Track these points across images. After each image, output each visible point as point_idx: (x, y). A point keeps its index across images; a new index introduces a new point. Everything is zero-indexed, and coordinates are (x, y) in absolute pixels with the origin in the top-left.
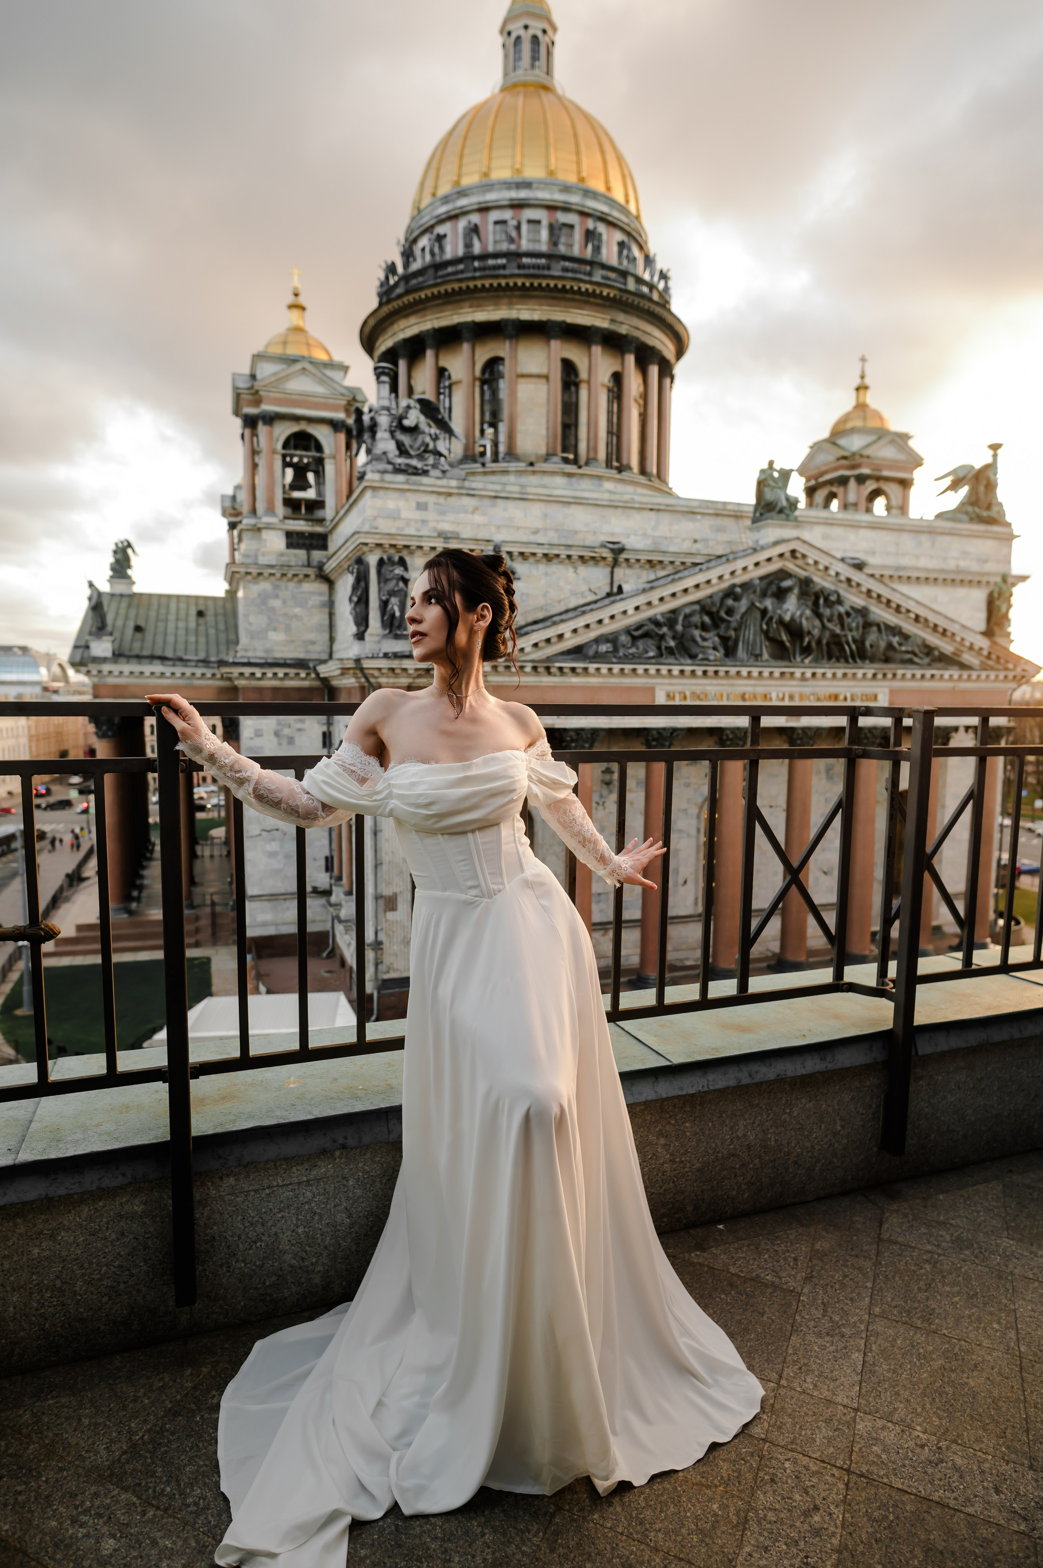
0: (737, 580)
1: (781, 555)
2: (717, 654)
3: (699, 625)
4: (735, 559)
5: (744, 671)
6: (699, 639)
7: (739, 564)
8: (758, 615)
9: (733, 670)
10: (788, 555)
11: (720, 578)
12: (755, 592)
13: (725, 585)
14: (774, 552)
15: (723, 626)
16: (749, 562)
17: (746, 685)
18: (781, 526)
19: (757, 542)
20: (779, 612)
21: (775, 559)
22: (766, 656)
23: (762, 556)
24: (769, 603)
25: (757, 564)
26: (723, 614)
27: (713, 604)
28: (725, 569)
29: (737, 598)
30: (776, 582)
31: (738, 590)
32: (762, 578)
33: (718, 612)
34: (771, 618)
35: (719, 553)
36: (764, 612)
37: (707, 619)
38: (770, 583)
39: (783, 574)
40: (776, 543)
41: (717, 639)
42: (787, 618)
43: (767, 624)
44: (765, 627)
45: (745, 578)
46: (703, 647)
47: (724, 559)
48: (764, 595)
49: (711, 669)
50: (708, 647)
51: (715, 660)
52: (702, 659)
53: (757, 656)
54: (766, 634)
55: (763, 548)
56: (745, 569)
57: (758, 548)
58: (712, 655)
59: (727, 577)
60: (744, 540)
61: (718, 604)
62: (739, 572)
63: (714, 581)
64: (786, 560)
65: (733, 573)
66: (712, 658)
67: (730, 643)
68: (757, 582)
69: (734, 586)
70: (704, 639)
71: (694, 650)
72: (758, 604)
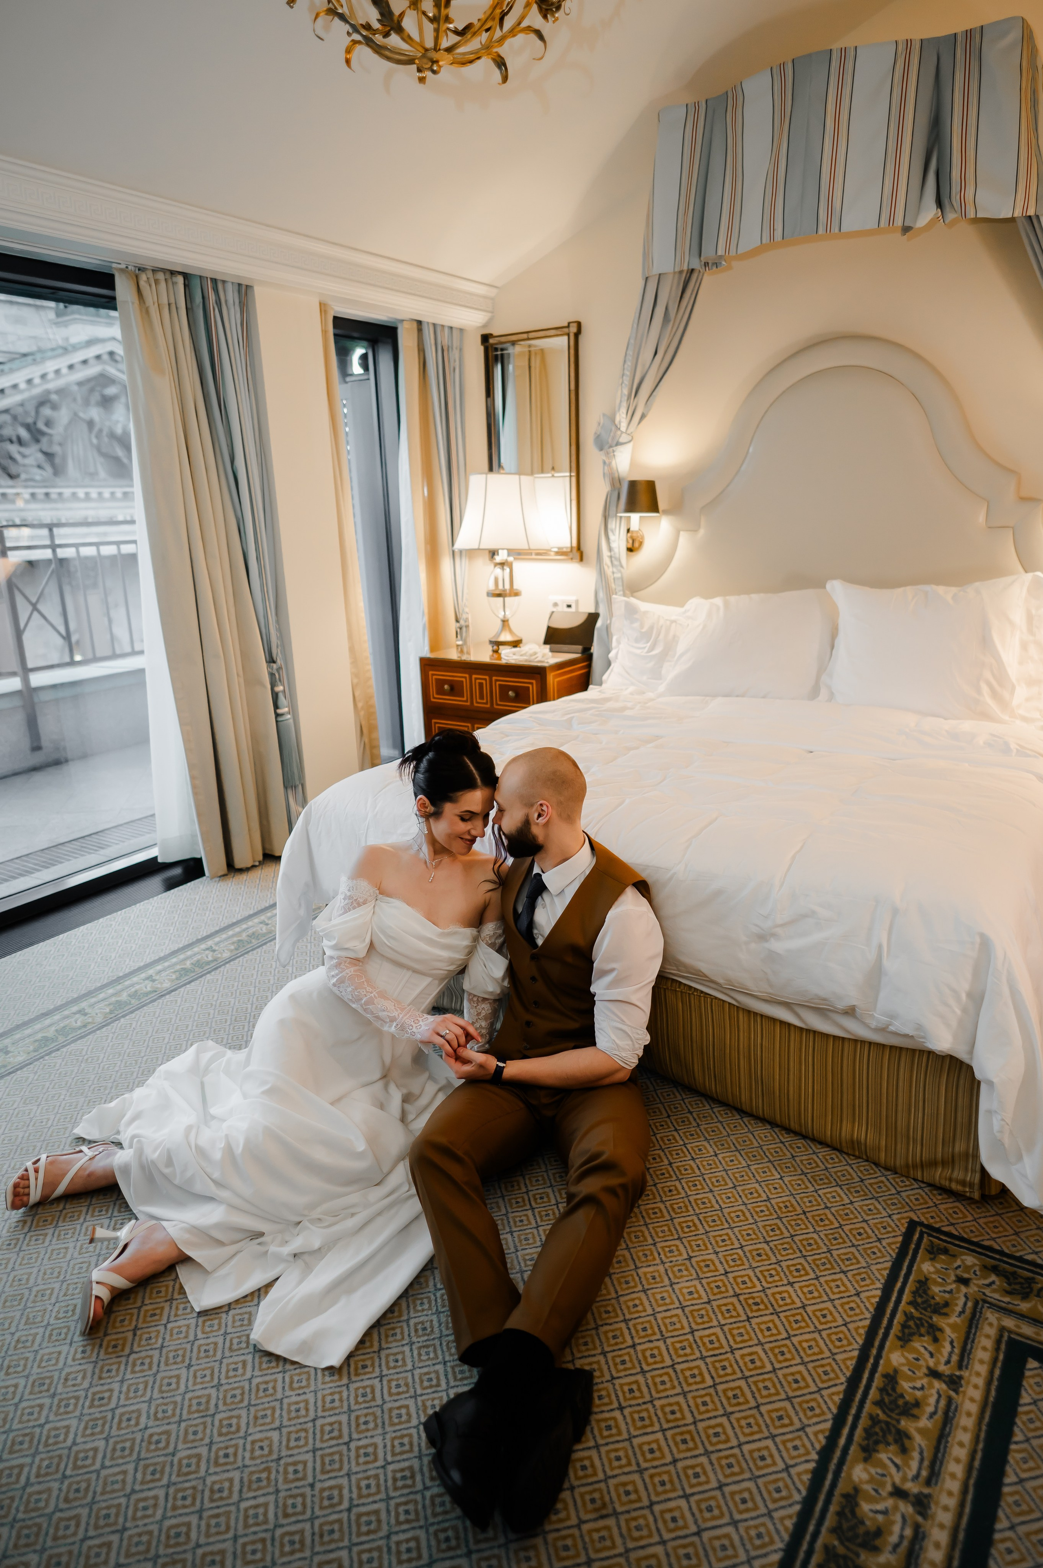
0: (51, 386)
1: (98, 357)
2: (44, 473)
3: (14, 439)
4: (43, 360)
5: (81, 493)
6: (18, 457)
7: (50, 366)
8: (85, 427)
9: (67, 492)
10: (106, 357)
11: (29, 382)
12: (75, 400)
13: (36, 391)
14: (90, 353)
15: (44, 440)
16: (62, 363)
17: (86, 509)
18: (92, 323)
19: (67, 339)
20: (107, 423)
21: (92, 362)
22: (102, 474)
23: (77, 357)
24: (94, 413)
25: (71, 367)
26: (41, 425)
27: (26, 413)
28: (34, 372)
29: (55, 407)
30: (98, 388)
31: (54, 397)
32: (80, 384)
33: (35, 423)
34: (101, 431)
35: (24, 350)
36: (91, 424)
37: (24, 433)
38: (92, 390)
39: (104, 379)
40: (90, 343)
41: (40, 456)
42: (119, 430)
43: (97, 437)
44: (95, 441)
45: (60, 383)
46: (24, 465)
47: (30, 358)
48: (87, 403)
49: (40, 491)
50: (32, 466)
51: (43, 481)
52: (26, 480)
53: (93, 475)
54: (98, 449)
55: (76, 348)
56: (57, 372)
57: (70, 348)
58: (38, 474)
59: (37, 381)
60: (51, 336)
61: (33, 413)
62: (51, 376)
63: (23, 386)
64: (105, 363)
65: (43, 376)
66: (38, 478)
67: (57, 460)
68: (75, 388)
69: (48, 392)
70: (24, 456)
71: (13, 470)
72: (81, 415)
